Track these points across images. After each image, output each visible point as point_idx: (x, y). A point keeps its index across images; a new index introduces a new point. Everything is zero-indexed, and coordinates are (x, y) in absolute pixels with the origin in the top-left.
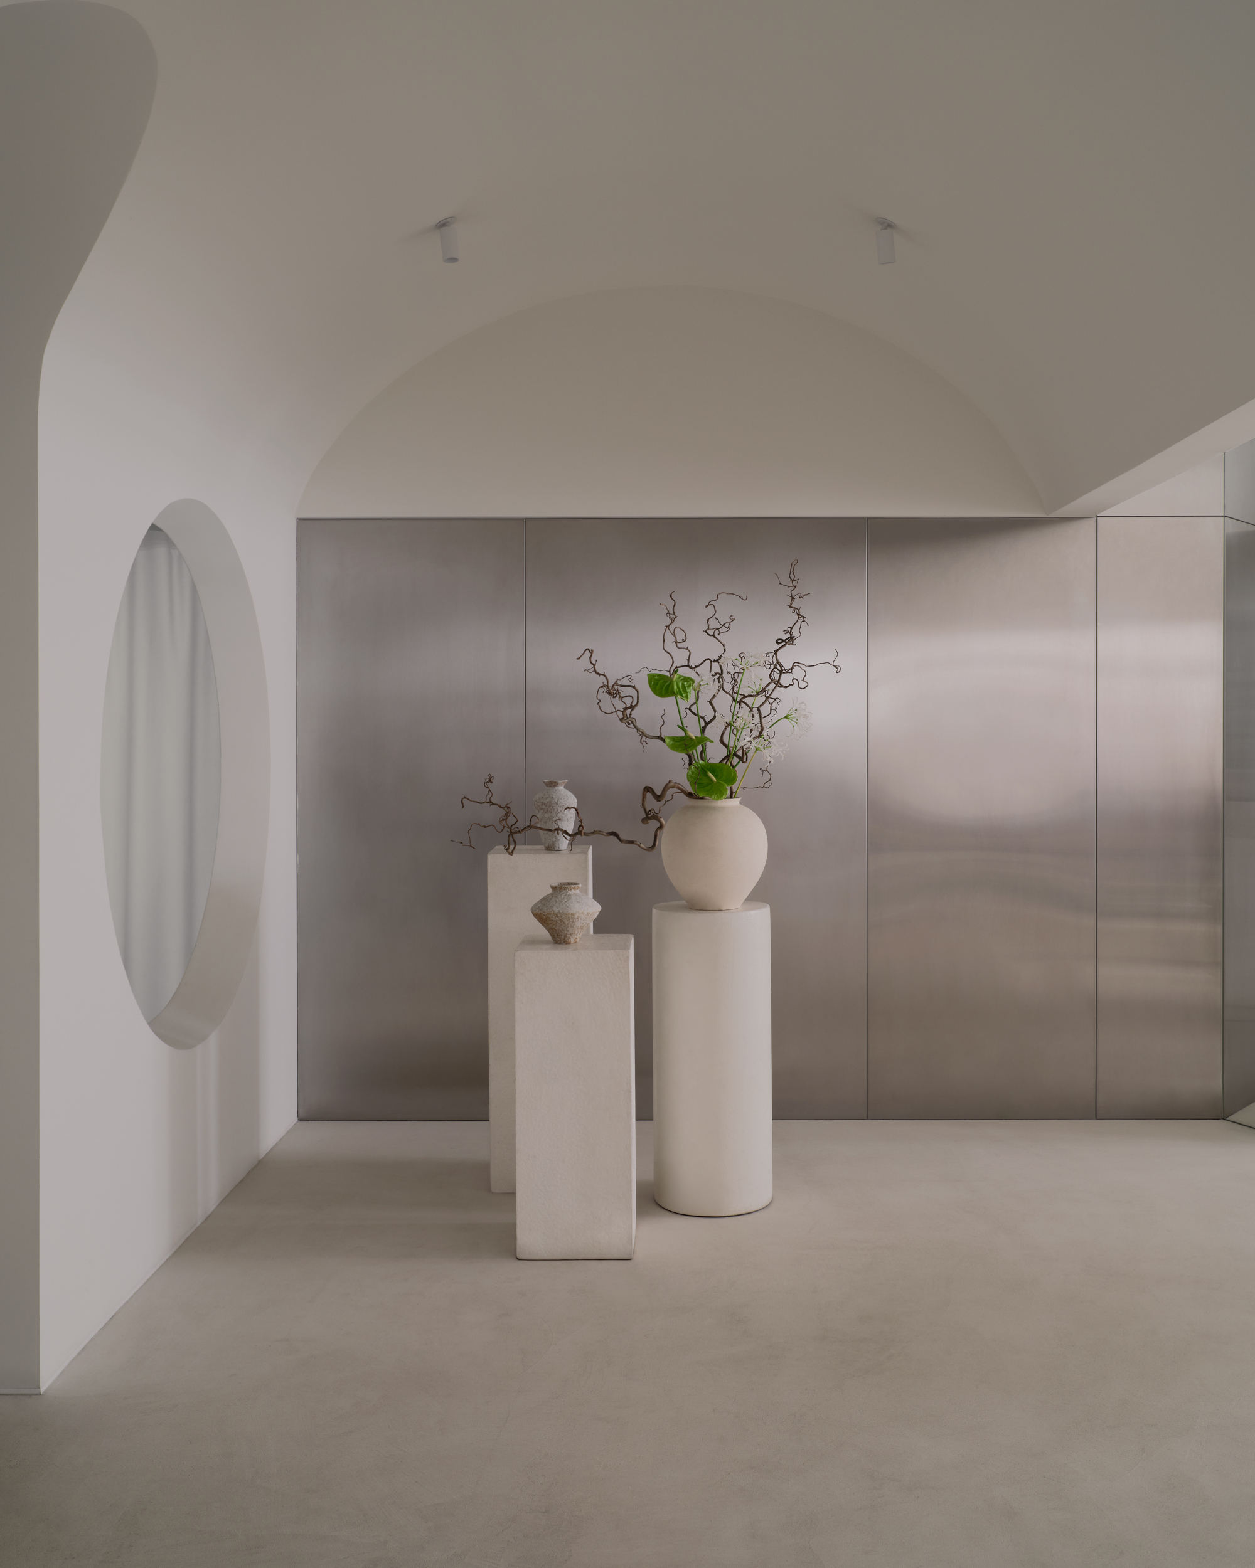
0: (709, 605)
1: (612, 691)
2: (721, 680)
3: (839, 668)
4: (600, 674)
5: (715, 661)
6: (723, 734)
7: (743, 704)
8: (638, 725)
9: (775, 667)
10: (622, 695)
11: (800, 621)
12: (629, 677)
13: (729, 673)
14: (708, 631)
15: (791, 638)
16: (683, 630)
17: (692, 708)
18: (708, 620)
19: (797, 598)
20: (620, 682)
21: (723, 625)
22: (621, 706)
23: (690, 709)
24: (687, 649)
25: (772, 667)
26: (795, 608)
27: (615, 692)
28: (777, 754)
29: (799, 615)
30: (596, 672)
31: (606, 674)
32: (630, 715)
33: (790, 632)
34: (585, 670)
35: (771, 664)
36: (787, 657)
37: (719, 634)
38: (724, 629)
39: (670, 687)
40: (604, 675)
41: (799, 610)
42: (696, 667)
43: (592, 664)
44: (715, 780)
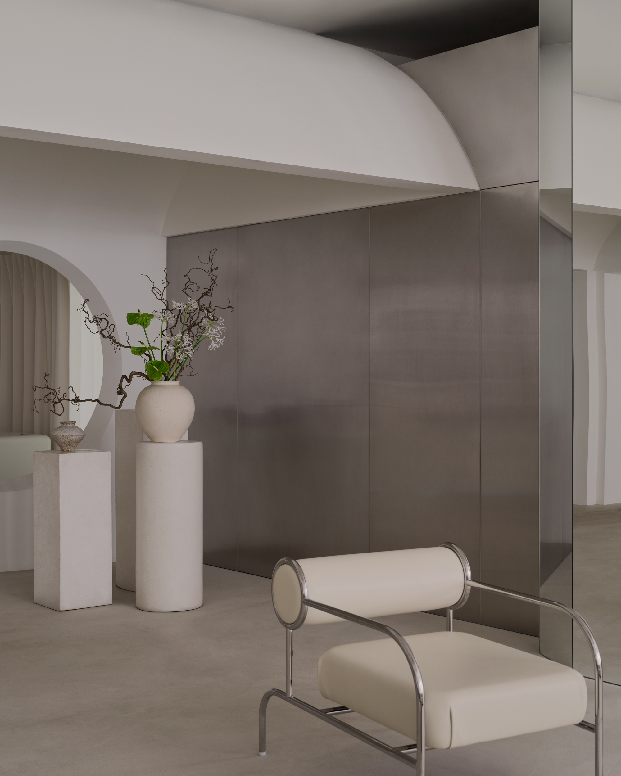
8: (116, 340)
32: (111, 334)
44: (157, 370)
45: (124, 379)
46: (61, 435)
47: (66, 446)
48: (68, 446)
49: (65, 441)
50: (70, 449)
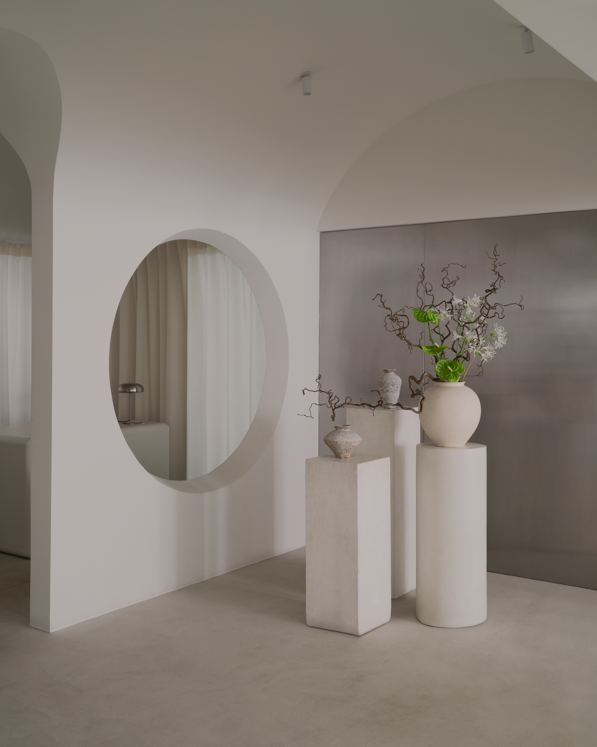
0: (443, 270)
1: (393, 318)
2: (452, 313)
3: (522, 307)
4: (387, 308)
5: (448, 303)
6: (453, 345)
7: (465, 328)
8: (407, 338)
9: (484, 306)
10: (399, 320)
11: (499, 279)
12: (403, 310)
13: (456, 309)
14: (443, 285)
15: (494, 289)
16: (431, 284)
17: (436, 330)
18: (443, 279)
19: (498, 265)
20: (398, 313)
21: (452, 283)
22: (398, 327)
23: (434, 330)
24: (432, 295)
25: (482, 306)
26: (496, 272)
27: (395, 319)
28: (489, 356)
29: (499, 275)
30: (384, 307)
31: (390, 308)
32: (403, 332)
33: (494, 286)
34: (379, 306)
35: (481, 305)
36: (492, 299)
37: (449, 287)
38: (452, 285)
39: (426, 317)
40: (389, 309)
41: (499, 273)
42: (437, 306)
43: (382, 302)
44: (452, 370)
45: (412, 381)
46: (345, 441)
47: (345, 453)
48: (348, 453)
49: (347, 448)
50: (348, 456)
